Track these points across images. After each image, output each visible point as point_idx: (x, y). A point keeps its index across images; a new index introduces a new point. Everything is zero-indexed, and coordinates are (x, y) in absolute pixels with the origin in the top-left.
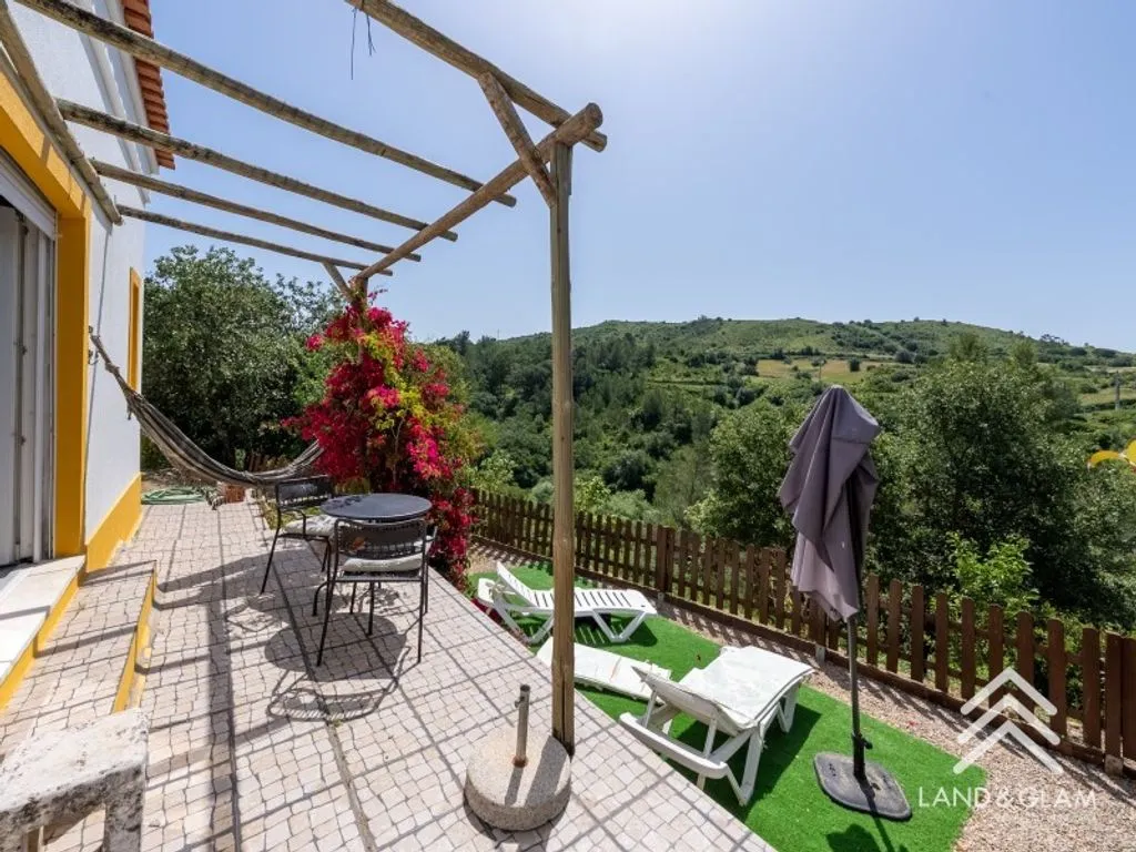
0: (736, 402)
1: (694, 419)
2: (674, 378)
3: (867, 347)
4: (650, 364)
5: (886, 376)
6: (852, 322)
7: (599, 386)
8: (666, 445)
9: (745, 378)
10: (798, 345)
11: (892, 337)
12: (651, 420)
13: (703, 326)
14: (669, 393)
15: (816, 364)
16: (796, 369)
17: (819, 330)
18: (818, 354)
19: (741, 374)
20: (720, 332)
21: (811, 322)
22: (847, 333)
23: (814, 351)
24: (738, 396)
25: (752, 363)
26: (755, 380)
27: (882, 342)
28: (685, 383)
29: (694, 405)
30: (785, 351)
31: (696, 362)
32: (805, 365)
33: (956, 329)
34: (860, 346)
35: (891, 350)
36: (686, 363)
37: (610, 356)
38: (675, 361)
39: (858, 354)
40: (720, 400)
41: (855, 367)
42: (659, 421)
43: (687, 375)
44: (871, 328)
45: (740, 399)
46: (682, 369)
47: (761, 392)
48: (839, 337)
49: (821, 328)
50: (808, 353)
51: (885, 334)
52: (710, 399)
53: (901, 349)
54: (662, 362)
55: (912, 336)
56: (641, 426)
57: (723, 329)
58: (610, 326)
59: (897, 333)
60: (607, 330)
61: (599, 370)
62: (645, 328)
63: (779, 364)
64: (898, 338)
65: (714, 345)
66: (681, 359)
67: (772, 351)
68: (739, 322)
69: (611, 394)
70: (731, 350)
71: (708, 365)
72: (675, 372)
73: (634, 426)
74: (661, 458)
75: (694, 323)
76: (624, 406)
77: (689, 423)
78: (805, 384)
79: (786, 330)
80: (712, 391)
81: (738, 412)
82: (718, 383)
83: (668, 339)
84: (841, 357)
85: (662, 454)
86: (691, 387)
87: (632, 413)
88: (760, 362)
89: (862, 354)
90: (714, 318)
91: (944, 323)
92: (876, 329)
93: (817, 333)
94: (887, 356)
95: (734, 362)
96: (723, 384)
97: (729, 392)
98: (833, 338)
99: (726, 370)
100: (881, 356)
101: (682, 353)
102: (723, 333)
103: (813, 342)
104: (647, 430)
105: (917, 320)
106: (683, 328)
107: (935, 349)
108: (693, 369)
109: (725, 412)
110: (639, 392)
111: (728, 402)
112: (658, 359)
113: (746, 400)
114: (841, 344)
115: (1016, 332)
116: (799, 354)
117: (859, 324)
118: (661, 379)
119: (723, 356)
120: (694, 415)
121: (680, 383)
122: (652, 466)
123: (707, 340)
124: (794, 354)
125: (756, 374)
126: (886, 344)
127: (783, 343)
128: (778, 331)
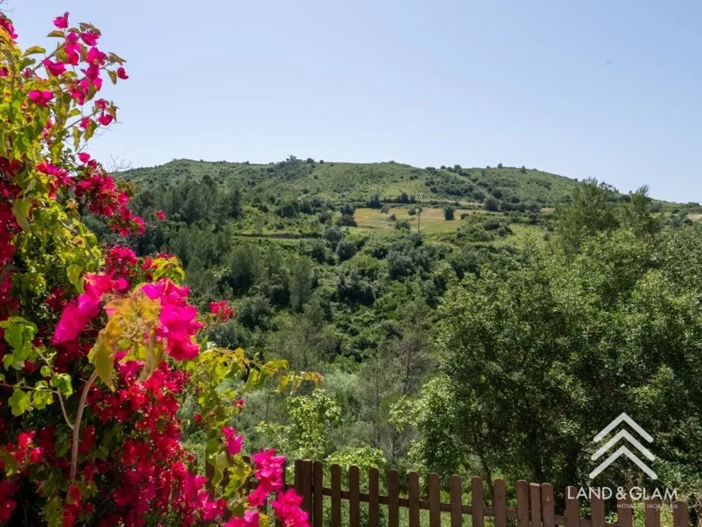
0: (336, 257)
1: (292, 278)
2: (265, 231)
3: (458, 194)
4: (235, 214)
5: (480, 224)
6: (443, 167)
7: (173, 242)
8: (263, 312)
9: (343, 229)
10: (393, 192)
11: (480, 184)
12: (241, 283)
13: (291, 169)
14: (261, 249)
15: (412, 213)
16: (393, 218)
17: (412, 175)
18: (413, 201)
19: (339, 224)
20: (311, 176)
21: (405, 166)
22: (439, 179)
23: (409, 199)
24: (338, 249)
25: (348, 212)
26: (354, 231)
27: (471, 189)
28: (278, 236)
29: (291, 262)
30: (381, 199)
31: (289, 211)
32: (402, 214)
33: (534, 176)
34: (453, 193)
35: (479, 197)
36: (278, 213)
37: (186, 205)
38: (265, 210)
39: (450, 201)
40: (318, 256)
41: (449, 216)
42: (250, 283)
43: (281, 227)
44: (461, 174)
45: (340, 253)
46: (273, 220)
47: (361, 244)
48: (432, 183)
49: (415, 173)
50: (403, 200)
51: (474, 181)
52: (308, 254)
53: (488, 196)
54: (248, 212)
55: (496, 183)
56: (229, 291)
57: (315, 173)
58: (181, 166)
59: (484, 180)
60: (178, 173)
61: (173, 223)
62: (225, 169)
63: (375, 213)
64: (486, 186)
65: (306, 192)
66: (272, 208)
67: (368, 198)
68: (332, 165)
69: (189, 250)
70: (325, 197)
71: (301, 214)
72: (266, 223)
73: (222, 291)
74: (257, 327)
75: (282, 165)
76: (206, 267)
77: (286, 285)
78: (406, 235)
79: (381, 175)
80: (310, 244)
81: (338, 268)
82: (315, 235)
83: (253, 184)
84: (435, 205)
85: (258, 323)
86: (285, 241)
87: (218, 275)
88: (357, 211)
89: (454, 202)
90: (305, 159)
91: (523, 170)
92: (465, 175)
93: (412, 178)
94: (477, 204)
95: (330, 211)
96: (320, 236)
97: (328, 246)
98: (427, 184)
99: (323, 220)
100: (471, 204)
101: (272, 200)
102: (316, 177)
103: (409, 189)
104: (238, 294)
105: (500, 166)
106: (270, 170)
107: (516, 196)
108: (286, 220)
109: (325, 267)
110: (225, 249)
111: (327, 256)
112: (246, 207)
113: (347, 254)
114: (434, 191)
115: (580, 179)
116: (395, 201)
117: (450, 169)
118: (249, 232)
119: (317, 204)
120: (292, 274)
121: (272, 236)
122: (246, 338)
123: (298, 185)
124: (389, 201)
125: (354, 225)
126: (475, 192)
127: (378, 189)
128: (372, 176)
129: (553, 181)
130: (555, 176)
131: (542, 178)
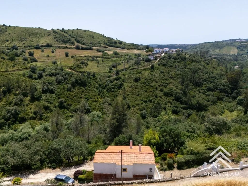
2: (9, 69)
3: (65, 42)
5: (79, 62)
6: (58, 29)
9: (34, 63)
10: (43, 41)
11: (72, 37)
14: (11, 77)
15: (53, 52)
18: (51, 46)
19: (31, 61)
22: (58, 36)
23: (50, 45)
24: (37, 74)
25: (32, 54)
26: (38, 64)
27: (70, 39)
28: (14, 71)
30: (40, 45)
32: (49, 52)
33: (88, 33)
35: (73, 43)
36: (9, 59)
38: (4, 59)
39: (64, 46)
40: (31, 77)
41: (67, 55)
45: (38, 76)
47: (43, 71)
48: (56, 37)
49: (49, 33)
50: (48, 46)
51: (70, 35)
55: (77, 36)
57: (8, 32)
59: (73, 35)
63: (40, 52)
64: (74, 37)
67: (35, 45)
71: (16, 58)
79: (37, 34)
82: (26, 68)
89: (66, 46)
91: (85, 31)
92: (66, 33)
93: (48, 35)
94: (73, 46)
98: (55, 38)
100: (71, 46)
102: (9, 34)
103: (48, 40)
105: (77, 29)
107: (84, 41)
108: (13, 62)
109: (35, 81)
111: (34, 77)
113: (41, 76)
114: (57, 41)
115: (102, 34)
116: (45, 46)
117: (61, 30)
118: (3, 70)
119: (16, 48)
123: (3, 37)
124: (43, 46)
125: (37, 61)
126: (71, 41)
127: (37, 40)
128: (33, 34)
129: (95, 35)
130: (95, 33)
131: (91, 34)
